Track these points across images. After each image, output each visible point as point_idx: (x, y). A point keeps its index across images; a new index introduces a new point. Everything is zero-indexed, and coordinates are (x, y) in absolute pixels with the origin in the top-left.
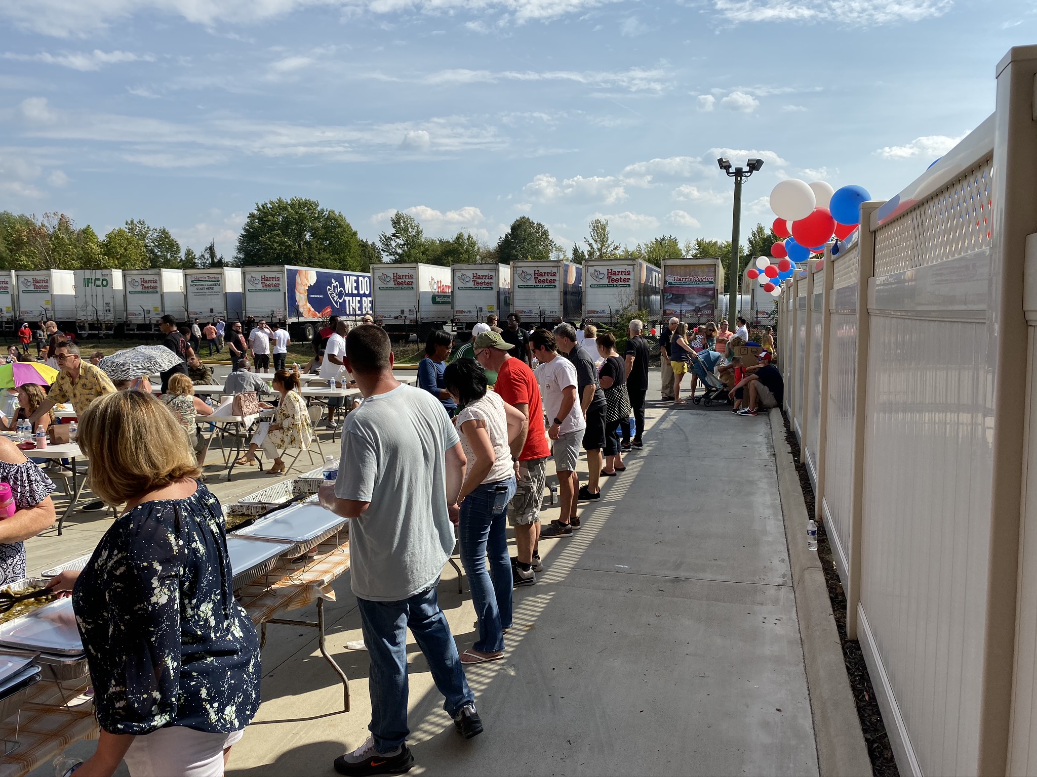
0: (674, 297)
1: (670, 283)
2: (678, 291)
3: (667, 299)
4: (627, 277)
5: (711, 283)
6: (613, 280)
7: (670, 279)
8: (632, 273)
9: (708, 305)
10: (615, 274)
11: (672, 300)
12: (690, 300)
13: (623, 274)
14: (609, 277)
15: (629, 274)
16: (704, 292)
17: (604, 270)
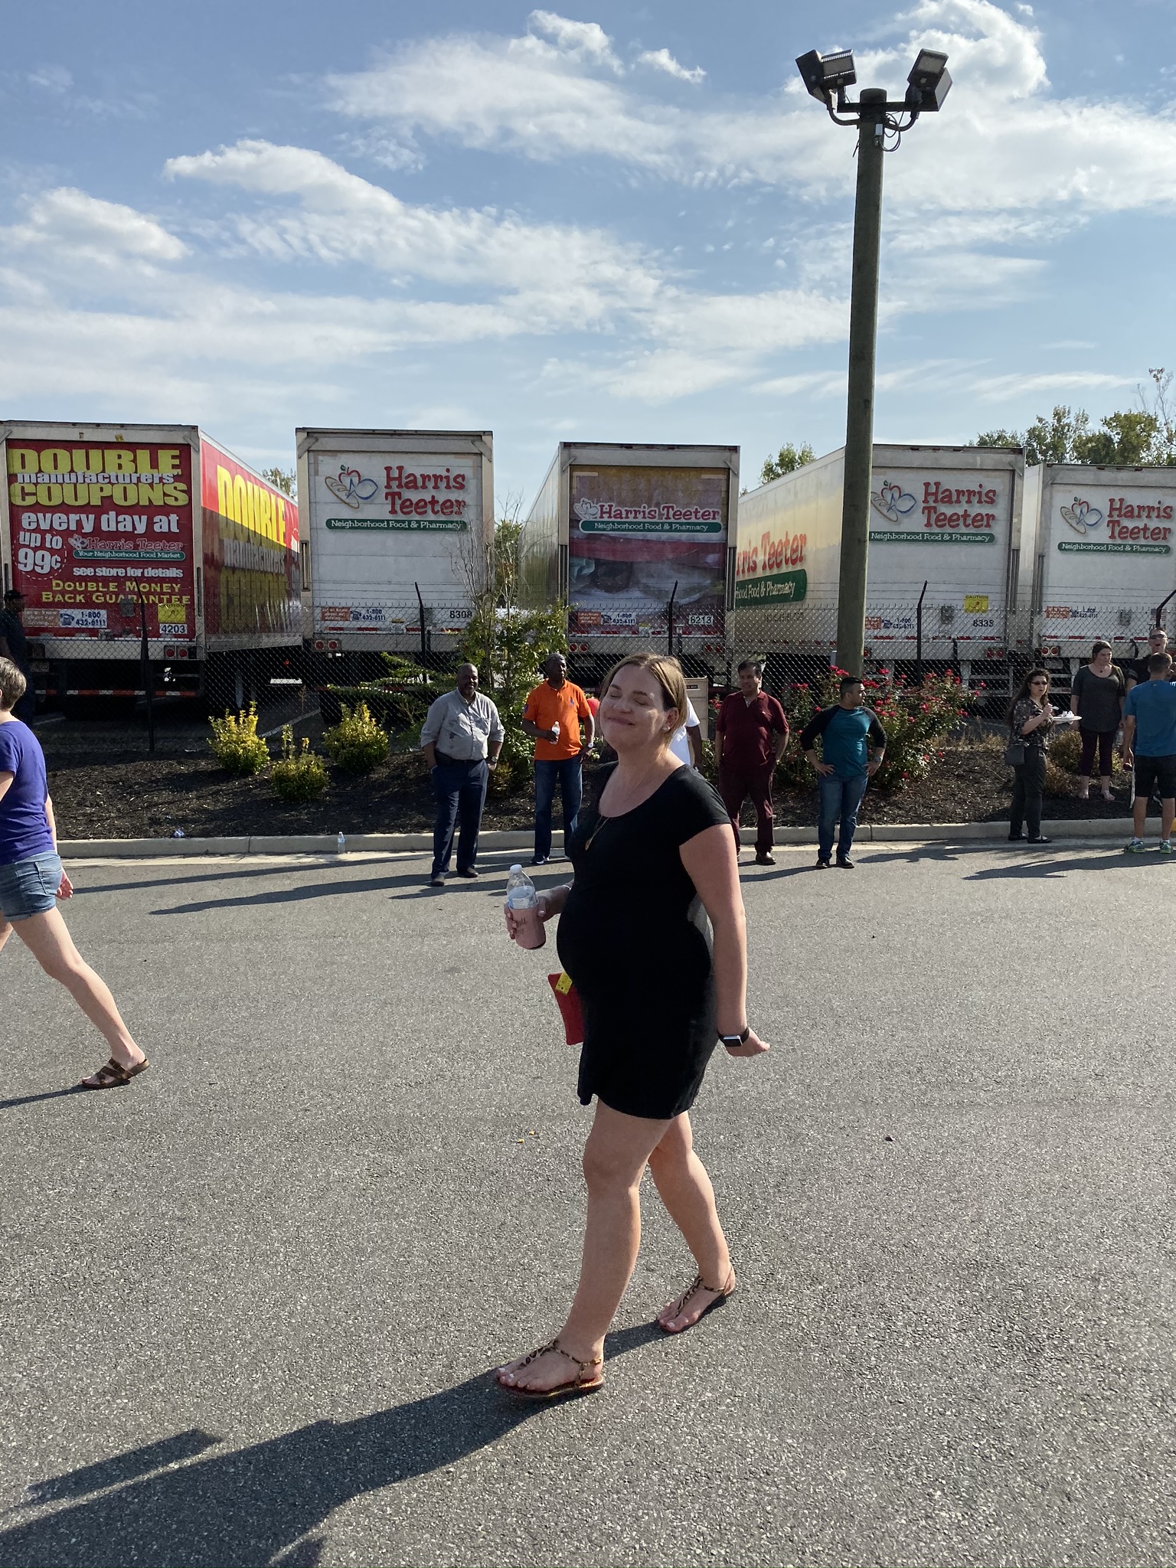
0: (601, 571)
1: (588, 525)
2: (614, 552)
3: (580, 577)
4: (454, 496)
5: (714, 528)
6: (407, 505)
7: (588, 511)
8: (471, 485)
9: (704, 597)
10: (412, 483)
11: (594, 581)
12: (651, 582)
13: (443, 485)
14: (392, 496)
15: (462, 487)
16: (692, 556)
17: (373, 468)
